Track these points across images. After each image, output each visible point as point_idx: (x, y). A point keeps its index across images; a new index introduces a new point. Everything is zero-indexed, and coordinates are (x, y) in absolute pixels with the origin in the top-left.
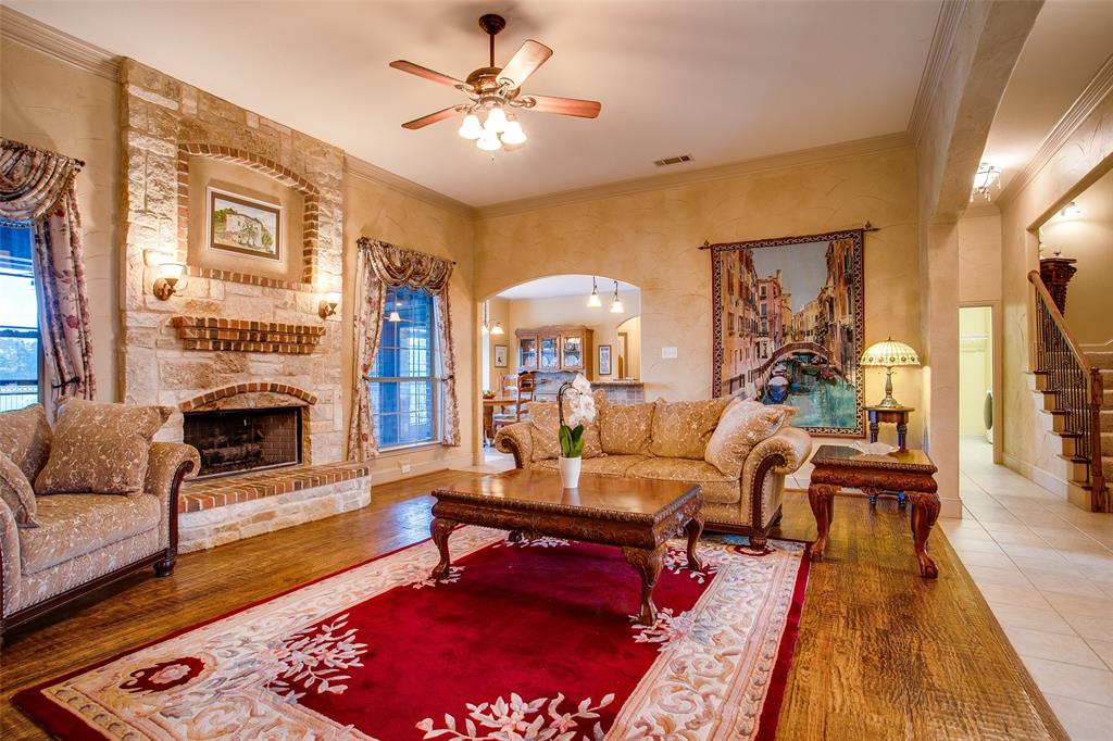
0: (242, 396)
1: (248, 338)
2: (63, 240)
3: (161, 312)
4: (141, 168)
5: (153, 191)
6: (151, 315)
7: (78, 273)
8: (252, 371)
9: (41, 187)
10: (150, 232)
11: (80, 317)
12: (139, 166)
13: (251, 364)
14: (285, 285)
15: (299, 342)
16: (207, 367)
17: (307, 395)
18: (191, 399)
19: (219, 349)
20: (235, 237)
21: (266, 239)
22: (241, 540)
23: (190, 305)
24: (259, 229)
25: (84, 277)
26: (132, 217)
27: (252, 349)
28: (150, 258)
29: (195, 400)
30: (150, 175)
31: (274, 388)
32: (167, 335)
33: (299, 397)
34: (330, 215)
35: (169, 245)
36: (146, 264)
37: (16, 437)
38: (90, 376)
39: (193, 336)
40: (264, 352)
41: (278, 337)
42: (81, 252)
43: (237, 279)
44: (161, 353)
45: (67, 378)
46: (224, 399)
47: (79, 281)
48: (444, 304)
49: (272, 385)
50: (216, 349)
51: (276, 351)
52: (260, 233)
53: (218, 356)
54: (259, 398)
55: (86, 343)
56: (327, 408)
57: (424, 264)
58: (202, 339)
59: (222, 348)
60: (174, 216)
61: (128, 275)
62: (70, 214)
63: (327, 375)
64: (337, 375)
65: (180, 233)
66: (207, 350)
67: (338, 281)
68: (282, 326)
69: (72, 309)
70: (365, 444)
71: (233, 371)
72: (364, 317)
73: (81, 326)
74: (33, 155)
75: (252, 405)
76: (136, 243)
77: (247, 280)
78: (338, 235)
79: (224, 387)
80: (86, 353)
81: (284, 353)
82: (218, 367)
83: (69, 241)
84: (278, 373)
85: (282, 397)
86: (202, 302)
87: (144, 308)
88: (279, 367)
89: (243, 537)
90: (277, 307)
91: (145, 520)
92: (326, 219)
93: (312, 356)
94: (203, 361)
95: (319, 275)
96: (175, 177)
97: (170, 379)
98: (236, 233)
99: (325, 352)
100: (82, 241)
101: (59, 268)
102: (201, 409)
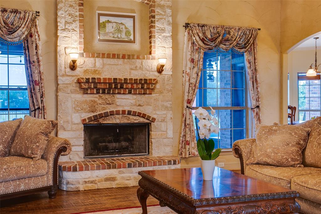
0: (112, 116)
1: (113, 87)
2: (32, 47)
3: (73, 76)
4: (62, 9)
5: (69, 19)
6: (68, 78)
7: (39, 62)
8: (118, 104)
9: (23, 26)
10: (67, 39)
11: (40, 81)
12: (62, 8)
13: (117, 100)
14: (135, 57)
15: (142, 88)
16: (95, 102)
17: (150, 117)
18: (86, 118)
19: (99, 93)
20: (111, 35)
21: (128, 33)
22: (98, 189)
23: (86, 71)
24: (124, 28)
25: (41, 63)
26: (59, 33)
27: (117, 92)
28: (68, 51)
29: (88, 118)
30: (66, 11)
31: (129, 113)
32: (75, 87)
33: (144, 118)
34: (163, 14)
35: (76, 43)
36: (66, 54)
37: (7, 132)
38: (44, 106)
39: (85, 87)
40: (123, 94)
41: (130, 85)
42: (40, 52)
43: (109, 56)
44: (73, 96)
45: (36, 107)
46: (103, 118)
47: (39, 65)
48: (251, 59)
49: (128, 111)
50: (98, 93)
51: (130, 93)
52: (124, 30)
53: (100, 97)
54: (122, 118)
55: (42, 92)
56: (163, 124)
57: (232, 34)
58: (90, 88)
59: (101, 92)
60: (78, 30)
61: (58, 60)
62: (35, 36)
63: (163, 106)
64: (169, 106)
65: (80, 37)
66: (93, 94)
67: (169, 52)
68: (131, 79)
69: (36, 78)
70: (187, 147)
71: (108, 104)
72: (188, 71)
73: (40, 84)
74: (20, 13)
75: (118, 121)
76: (62, 44)
77: (114, 56)
78: (169, 24)
79: (103, 112)
80: (42, 97)
81: (135, 94)
82: (100, 101)
83: (34, 48)
84: (132, 105)
85: (135, 118)
86: (91, 70)
87: (65, 75)
88: (133, 102)
89: (98, 188)
90: (132, 69)
91: (38, 171)
92: (161, 17)
93: (153, 95)
94: (93, 99)
95: (156, 50)
96: (78, 10)
97: (77, 108)
98: (111, 32)
99: (161, 92)
100: (40, 47)
101: (31, 60)
102: (92, 123)
